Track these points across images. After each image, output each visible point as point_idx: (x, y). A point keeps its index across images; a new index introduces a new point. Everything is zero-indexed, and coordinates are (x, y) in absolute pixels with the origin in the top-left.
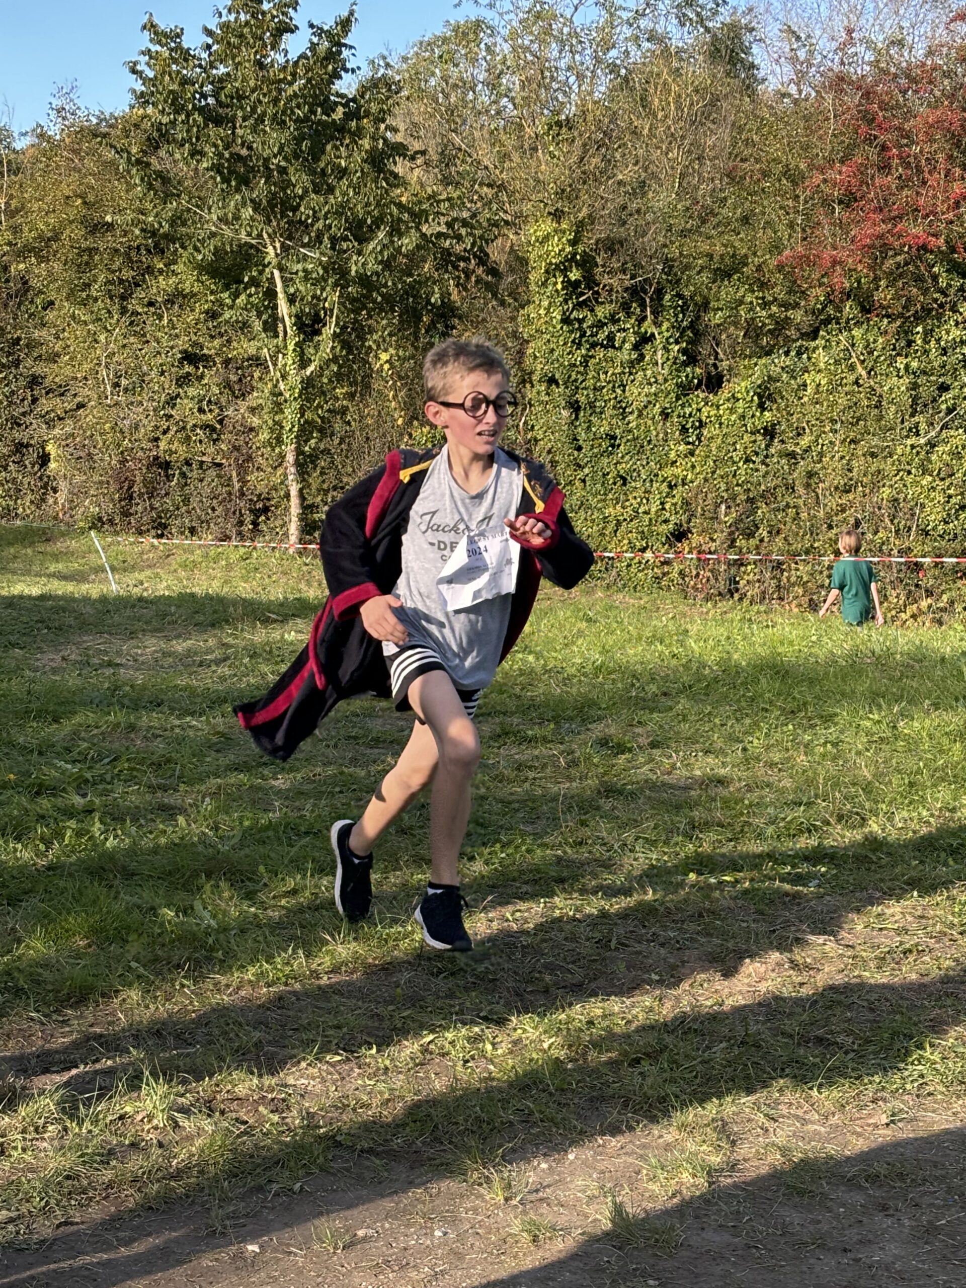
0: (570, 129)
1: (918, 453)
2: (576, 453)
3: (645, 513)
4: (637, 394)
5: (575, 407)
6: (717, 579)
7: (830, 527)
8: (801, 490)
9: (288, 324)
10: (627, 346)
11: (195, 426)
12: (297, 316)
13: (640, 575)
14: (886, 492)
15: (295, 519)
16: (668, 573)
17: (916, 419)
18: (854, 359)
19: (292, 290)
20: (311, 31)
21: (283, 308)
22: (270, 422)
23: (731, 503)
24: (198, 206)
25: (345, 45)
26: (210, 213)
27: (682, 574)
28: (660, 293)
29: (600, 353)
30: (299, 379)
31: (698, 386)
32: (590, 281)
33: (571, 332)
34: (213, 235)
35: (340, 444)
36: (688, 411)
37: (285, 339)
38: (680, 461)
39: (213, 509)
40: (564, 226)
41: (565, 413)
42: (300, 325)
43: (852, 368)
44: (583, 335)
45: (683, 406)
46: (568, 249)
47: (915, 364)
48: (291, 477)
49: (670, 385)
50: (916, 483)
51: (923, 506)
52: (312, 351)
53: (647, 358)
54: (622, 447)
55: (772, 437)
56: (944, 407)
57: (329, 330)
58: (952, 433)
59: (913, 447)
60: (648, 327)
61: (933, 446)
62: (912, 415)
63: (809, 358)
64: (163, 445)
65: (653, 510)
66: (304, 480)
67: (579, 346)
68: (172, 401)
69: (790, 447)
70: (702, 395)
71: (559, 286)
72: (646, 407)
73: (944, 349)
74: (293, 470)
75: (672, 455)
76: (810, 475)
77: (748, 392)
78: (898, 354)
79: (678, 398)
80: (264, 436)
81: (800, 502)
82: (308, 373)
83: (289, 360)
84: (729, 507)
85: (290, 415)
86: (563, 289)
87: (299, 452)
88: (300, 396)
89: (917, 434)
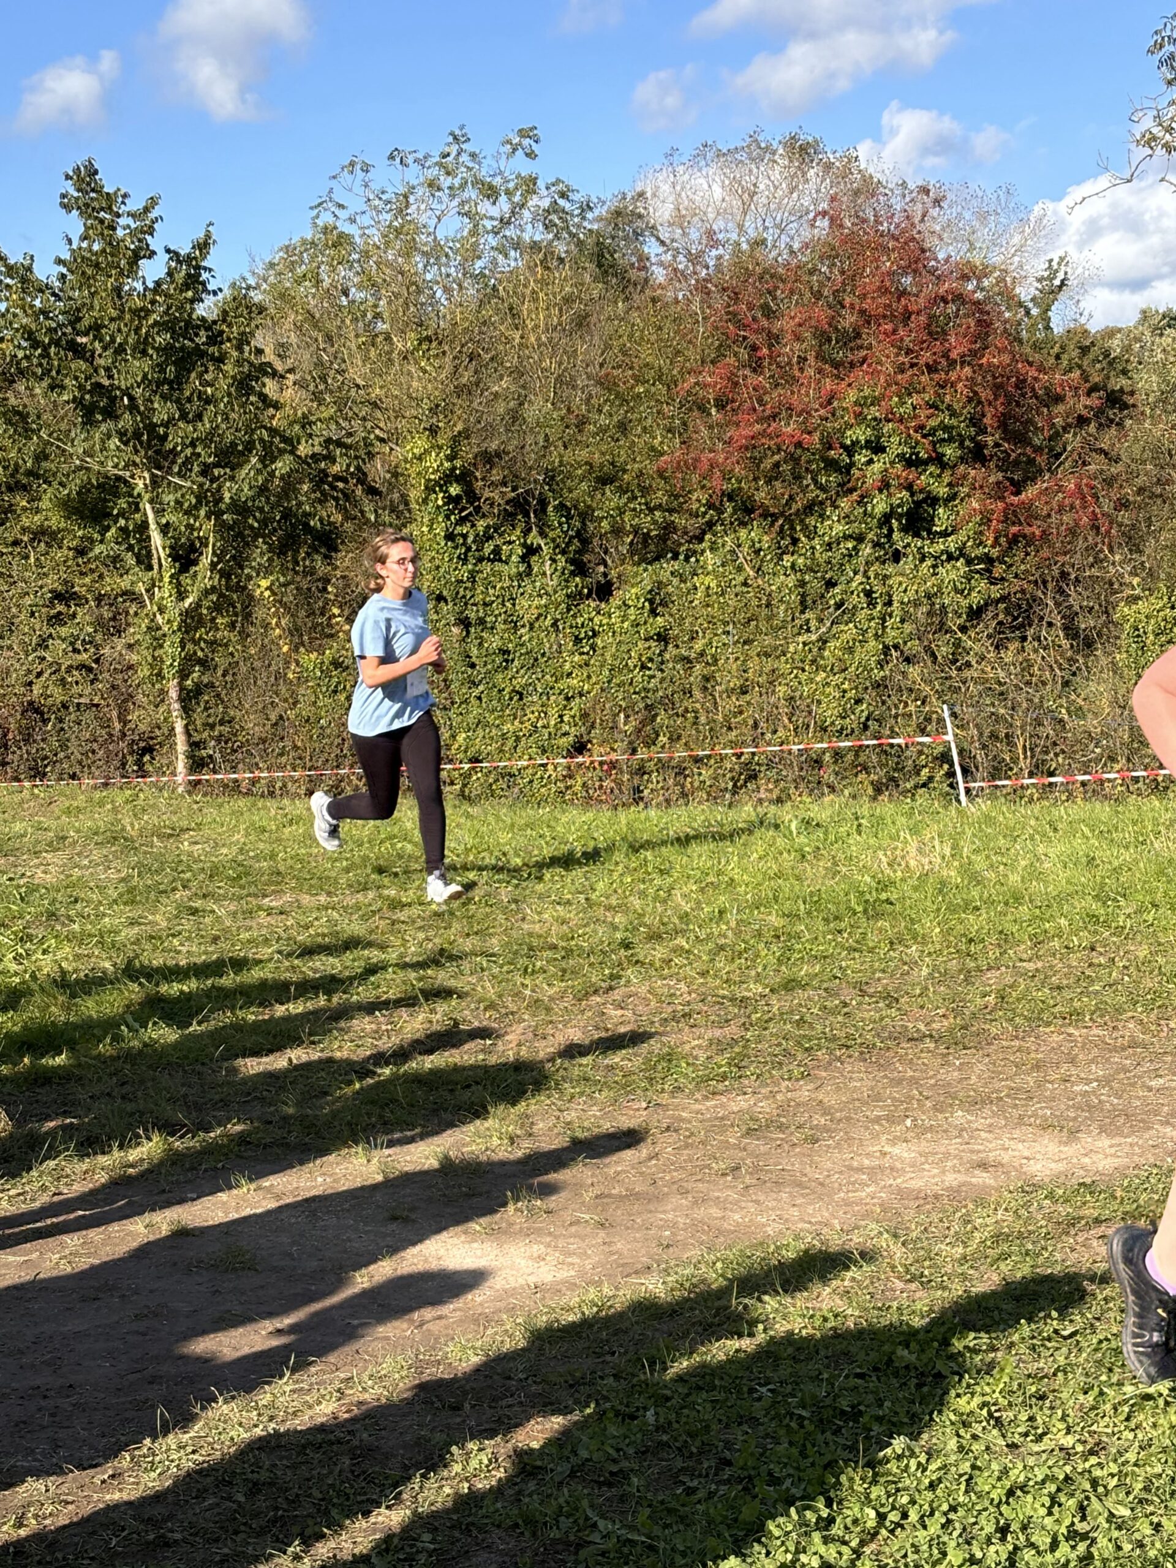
0: (440, 343)
1: (810, 650)
2: (470, 671)
3: (544, 727)
4: (527, 606)
5: (465, 623)
6: (620, 789)
7: (730, 729)
8: (697, 694)
9: (162, 555)
10: (514, 558)
11: (71, 666)
12: (171, 547)
13: (543, 790)
14: (781, 691)
15: (181, 757)
16: (570, 787)
17: (807, 616)
18: (741, 560)
19: (164, 521)
20: (168, 256)
21: (156, 539)
22: (150, 659)
23: (630, 712)
24: (59, 439)
25: (205, 269)
26: (73, 446)
27: (584, 785)
28: (543, 503)
29: (486, 567)
30: (177, 611)
31: (589, 596)
32: (471, 495)
33: (456, 548)
34: (80, 468)
35: (224, 675)
36: (580, 620)
37: (160, 571)
38: (575, 672)
39: (93, 752)
40: (441, 442)
41: (455, 630)
42: (175, 557)
43: (740, 569)
44: (469, 549)
45: (574, 616)
46: (447, 465)
47: (801, 561)
48: (175, 714)
49: (560, 596)
50: (812, 680)
51: (819, 702)
52: (189, 581)
53: (536, 569)
54: (516, 662)
55: (667, 644)
56: (832, 602)
57: (206, 559)
58: (842, 627)
59: (805, 644)
60: (534, 539)
61: (825, 642)
62: (803, 612)
63: (697, 561)
64: (37, 690)
65: (553, 723)
66: (189, 717)
67: (465, 561)
68: (43, 644)
69: (684, 652)
70: (593, 604)
71: (440, 502)
72: (537, 619)
73: (829, 544)
74: (177, 706)
75: (567, 666)
76: (707, 679)
77: (638, 598)
78: (784, 553)
79: (569, 610)
80: (144, 672)
81: (698, 706)
82: (187, 605)
83: (165, 592)
84: (627, 717)
85: (171, 650)
86: (445, 504)
87: (182, 688)
88: (179, 630)
89: (808, 630)
